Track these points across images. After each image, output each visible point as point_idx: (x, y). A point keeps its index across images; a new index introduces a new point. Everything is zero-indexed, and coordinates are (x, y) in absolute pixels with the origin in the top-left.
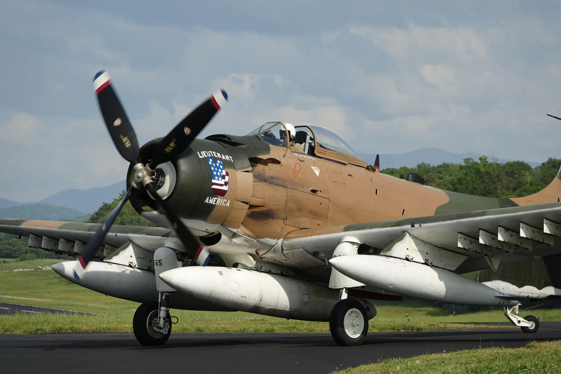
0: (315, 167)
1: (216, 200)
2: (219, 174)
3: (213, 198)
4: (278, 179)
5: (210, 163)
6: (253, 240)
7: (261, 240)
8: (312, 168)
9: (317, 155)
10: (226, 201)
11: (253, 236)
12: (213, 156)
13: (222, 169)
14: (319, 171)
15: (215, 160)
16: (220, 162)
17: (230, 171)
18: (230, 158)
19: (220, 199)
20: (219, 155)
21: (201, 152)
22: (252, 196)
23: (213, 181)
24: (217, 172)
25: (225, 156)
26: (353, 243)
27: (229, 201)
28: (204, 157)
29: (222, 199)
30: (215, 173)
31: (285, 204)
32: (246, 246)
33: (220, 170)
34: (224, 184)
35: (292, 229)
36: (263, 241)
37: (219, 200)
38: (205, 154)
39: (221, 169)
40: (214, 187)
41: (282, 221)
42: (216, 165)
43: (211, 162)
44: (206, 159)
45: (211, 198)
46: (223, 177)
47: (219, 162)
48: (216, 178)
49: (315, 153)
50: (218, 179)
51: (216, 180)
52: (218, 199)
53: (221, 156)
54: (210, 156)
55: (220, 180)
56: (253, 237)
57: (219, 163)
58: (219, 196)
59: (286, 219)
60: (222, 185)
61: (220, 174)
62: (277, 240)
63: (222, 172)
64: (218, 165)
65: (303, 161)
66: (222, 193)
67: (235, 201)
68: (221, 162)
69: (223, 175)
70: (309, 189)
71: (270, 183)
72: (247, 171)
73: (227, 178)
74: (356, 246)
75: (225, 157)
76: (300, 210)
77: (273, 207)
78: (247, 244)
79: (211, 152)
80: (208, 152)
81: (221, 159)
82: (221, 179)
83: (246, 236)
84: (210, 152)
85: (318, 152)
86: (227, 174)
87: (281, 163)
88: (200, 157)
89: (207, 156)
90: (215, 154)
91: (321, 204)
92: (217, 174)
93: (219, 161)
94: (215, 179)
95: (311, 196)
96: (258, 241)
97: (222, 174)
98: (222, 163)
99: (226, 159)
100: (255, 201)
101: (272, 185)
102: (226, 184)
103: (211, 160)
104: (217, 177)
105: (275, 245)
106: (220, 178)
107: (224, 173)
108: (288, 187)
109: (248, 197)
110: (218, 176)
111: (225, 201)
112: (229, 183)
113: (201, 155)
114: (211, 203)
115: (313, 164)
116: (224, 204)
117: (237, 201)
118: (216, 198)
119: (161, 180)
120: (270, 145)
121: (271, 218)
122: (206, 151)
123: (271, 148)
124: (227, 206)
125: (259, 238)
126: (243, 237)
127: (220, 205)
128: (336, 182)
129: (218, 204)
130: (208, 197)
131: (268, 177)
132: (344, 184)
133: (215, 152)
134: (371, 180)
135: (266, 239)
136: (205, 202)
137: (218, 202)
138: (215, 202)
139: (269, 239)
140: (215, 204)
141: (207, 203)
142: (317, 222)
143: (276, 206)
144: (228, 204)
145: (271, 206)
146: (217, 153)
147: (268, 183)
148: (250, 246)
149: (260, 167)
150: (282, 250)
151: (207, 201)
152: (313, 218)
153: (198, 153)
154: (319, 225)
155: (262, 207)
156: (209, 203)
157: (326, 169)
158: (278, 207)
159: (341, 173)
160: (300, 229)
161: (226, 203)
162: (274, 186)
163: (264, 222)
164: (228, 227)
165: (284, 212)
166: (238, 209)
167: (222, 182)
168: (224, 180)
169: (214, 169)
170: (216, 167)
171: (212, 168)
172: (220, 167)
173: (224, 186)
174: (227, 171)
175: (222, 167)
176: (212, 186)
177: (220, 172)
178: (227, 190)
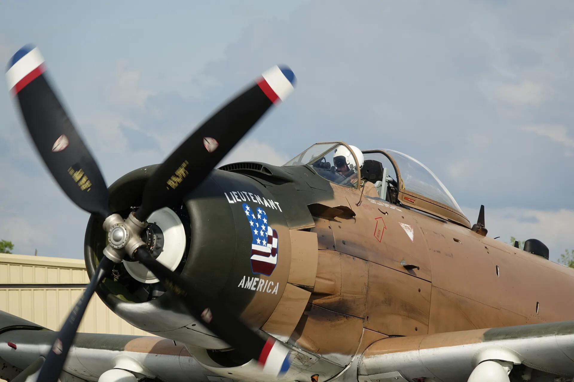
0: (406, 225)
2: (262, 233)
3: (253, 278)
4: (354, 244)
5: (247, 213)
6: (310, 356)
7: (325, 356)
8: (402, 226)
9: (402, 202)
10: (273, 284)
11: (311, 349)
12: (249, 200)
14: (412, 232)
15: (254, 207)
16: (262, 212)
17: (279, 228)
18: (276, 205)
19: (263, 281)
20: (258, 198)
21: (231, 193)
22: (316, 277)
23: (254, 247)
24: (259, 229)
25: (268, 200)
26: (502, 362)
27: (278, 283)
28: (236, 201)
29: (267, 281)
30: (256, 232)
31: (365, 291)
32: (297, 367)
33: (263, 227)
34: (270, 252)
35: (375, 335)
36: (329, 358)
37: (262, 283)
38: (236, 196)
39: (265, 225)
40: (255, 257)
41: (360, 321)
42: (256, 216)
43: (248, 211)
44: (240, 206)
45: (249, 278)
46: (269, 240)
47: (260, 211)
48: (259, 241)
49: (399, 199)
50: (261, 244)
51: (258, 244)
52: (261, 280)
53: (263, 200)
54: (245, 200)
55: (264, 246)
56: (313, 352)
57: (260, 214)
58: (262, 275)
59: (368, 317)
60: (267, 255)
61: (264, 234)
62: (352, 357)
63: (266, 229)
64: (259, 217)
65: (386, 213)
67: (288, 284)
68: (264, 211)
69: (268, 235)
70: (401, 264)
71: (342, 252)
72: (308, 230)
73: (275, 240)
74: (507, 368)
75: (268, 202)
76: (389, 301)
77: (348, 297)
78: (300, 363)
79: (246, 193)
80: (241, 192)
81: (263, 207)
82: (266, 244)
83: (300, 350)
84: (243, 192)
85: (404, 198)
86: (275, 234)
87: (355, 215)
88: (231, 202)
89: (240, 200)
90: (252, 198)
91: (419, 291)
92: (259, 233)
93: (261, 210)
94: (256, 243)
95: (405, 277)
96: (319, 358)
97: (266, 233)
98: (265, 214)
99: (270, 207)
100: (322, 285)
101: (345, 255)
102: (274, 252)
103: (248, 208)
104: (260, 239)
105: (346, 366)
106: (264, 242)
107: (270, 232)
108: (370, 258)
109: (310, 279)
110: (262, 239)
111: (271, 284)
112: (279, 251)
113: (231, 199)
114: (249, 288)
115: (402, 218)
116: (269, 290)
117: (292, 284)
118: (257, 279)
119: (157, 245)
120: (330, 183)
121: (344, 317)
122: (238, 192)
123: (334, 189)
124: (275, 293)
125: (321, 353)
126: (295, 351)
127: (263, 291)
128: (439, 252)
129: (260, 290)
130: (245, 277)
131: (338, 241)
132: (450, 256)
133: (252, 194)
134: (486, 250)
135: (334, 355)
136: (239, 286)
137: (260, 286)
138: (256, 286)
139: (338, 356)
140: (254, 289)
141: (243, 287)
142: (415, 323)
143: (353, 295)
144: (276, 290)
145: (345, 294)
146: (255, 195)
147: (339, 253)
148: (305, 368)
149: (324, 223)
150: (358, 374)
151: (242, 284)
152: (408, 317)
153: (225, 194)
154: (416, 330)
155: (330, 297)
156: (245, 288)
157: (421, 228)
158: (356, 297)
159: (443, 236)
160: (389, 336)
161: (272, 288)
162: (348, 257)
163: (333, 323)
164: (271, 333)
165: (365, 305)
166: (290, 299)
167: (267, 249)
168: (271, 245)
169: (255, 224)
170: (257, 220)
171: (252, 223)
172: (263, 221)
173: (271, 255)
174: (274, 228)
175: (267, 221)
176: (252, 255)
177: (263, 231)
178: (276, 263)
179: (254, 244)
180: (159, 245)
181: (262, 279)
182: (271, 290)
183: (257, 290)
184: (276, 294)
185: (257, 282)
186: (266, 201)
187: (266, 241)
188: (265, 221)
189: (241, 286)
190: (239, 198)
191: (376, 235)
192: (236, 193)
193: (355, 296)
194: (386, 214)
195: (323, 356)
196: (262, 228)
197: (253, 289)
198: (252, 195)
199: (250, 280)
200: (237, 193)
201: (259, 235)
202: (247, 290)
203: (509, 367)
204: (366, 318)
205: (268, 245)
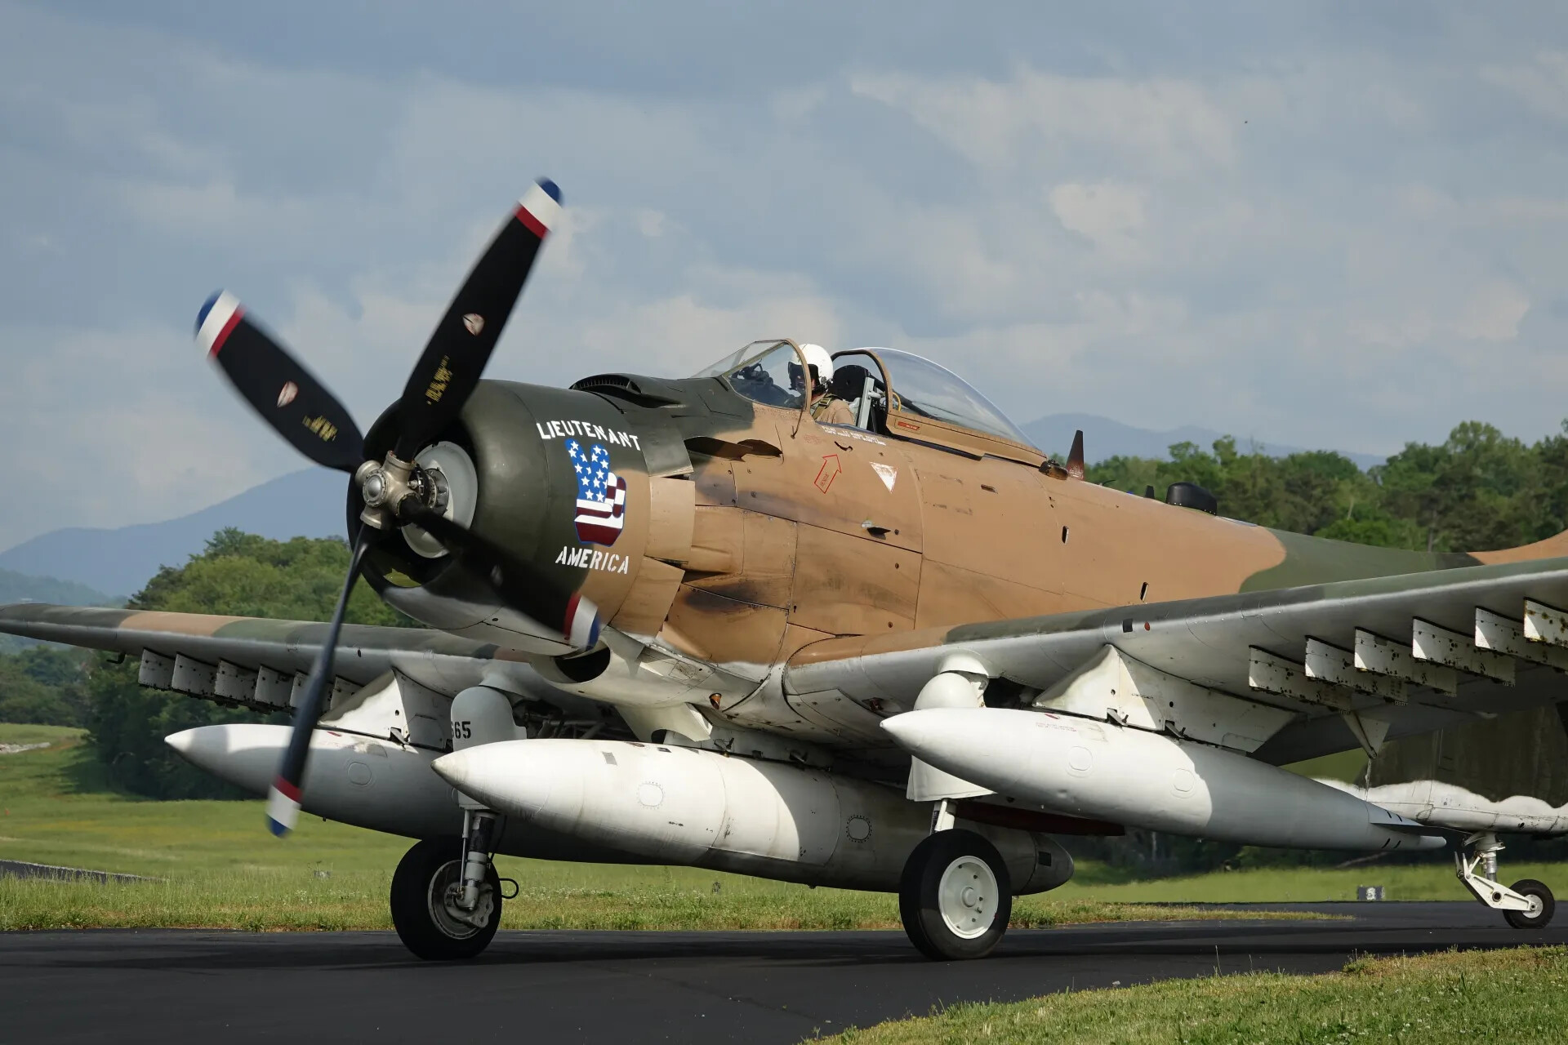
0: (884, 466)
1: (588, 555)
2: (596, 483)
3: (581, 550)
4: (773, 497)
5: (573, 453)
6: (698, 666)
7: (724, 666)
9: (894, 431)
10: (617, 558)
11: (697, 654)
12: (581, 433)
13: (606, 472)
14: (894, 475)
15: (586, 444)
16: (602, 451)
17: (629, 475)
18: (631, 440)
19: (600, 554)
20: (600, 431)
21: (548, 424)
22: (692, 546)
23: (581, 503)
24: (591, 477)
25: (619, 433)
26: (970, 676)
27: (627, 558)
28: (554, 436)
29: (607, 554)
30: (585, 481)
31: (789, 567)
32: (680, 683)
33: (600, 474)
34: (611, 510)
35: (810, 635)
36: (730, 669)
37: (598, 556)
38: (557, 429)
39: (604, 470)
40: (582, 519)
41: (783, 613)
42: (589, 457)
43: (575, 450)
44: (562, 443)
45: (573, 549)
46: (610, 493)
47: (597, 450)
48: (589, 494)
49: (888, 426)
50: (595, 498)
51: (589, 499)
52: (596, 552)
53: (607, 433)
54: (573, 433)
55: (600, 501)
56: (701, 659)
57: (597, 455)
58: (596, 545)
59: (795, 608)
60: (605, 515)
61: (601, 484)
62: (770, 667)
63: (606, 477)
64: (594, 458)
65: (850, 447)
66: (607, 537)
67: (645, 559)
68: (604, 450)
69: (608, 486)
70: (863, 526)
71: (749, 509)
72: (681, 477)
73: (620, 493)
74: (979, 684)
75: (618, 436)
76: (836, 583)
77: (758, 577)
78: (682, 677)
79: (577, 423)
80: (568, 423)
81: (604, 444)
82: (604, 499)
83: (680, 657)
84: (573, 422)
85: (897, 423)
86: (621, 484)
87: (781, 453)
88: (544, 437)
89: (563, 434)
90: (588, 430)
91: (897, 566)
92: (591, 483)
93: (599, 447)
94: (585, 497)
95: (869, 546)
96: (713, 669)
97: (605, 483)
98: (606, 454)
99: (618, 442)
100: (703, 559)
101: (754, 514)
102: (618, 510)
103: (575, 445)
104: (591, 492)
105: (762, 681)
106: (600, 496)
107: (612, 480)
108: (801, 519)
109: (682, 548)
110: (595, 491)
111: (615, 559)
112: (627, 509)
113: (547, 432)
114: (576, 565)
115: (880, 455)
116: (612, 567)
117: (652, 558)
118: (590, 552)
119: (437, 501)
120: (754, 404)
121: (750, 606)
122: (563, 422)
123: (756, 413)
124: (623, 571)
125: (715, 662)
126: (671, 658)
127: (602, 569)
128: (945, 507)
129: (597, 568)
130: (565, 548)
131: (742, 493)
132: (966, 513)
133: (589, 424)
134: (1050, 503)
135: (737, 663)
136: (557, 562)
137: (595, 561)
138: (588, 562)
139: (746, 665)
140: (585, 566)
141: (564, 563)
142: (887, 616)
143: (765, 574)
144: (624, 567)
145: (749, 573)
146: (594, 426)
147: (741, 510)
148: (694, 684)
149: (719, 466)
150: (785, 694)
151: (562, 558)
152: (875, 607)
153: (538, 425)
154: (890, 625)
155: (724, 577)
156: (568, 564)
157: (915, 470)
158: (771, 577)
159: (960, 481)
160: (836, 635)
161: (617, 564)
162: (758, 517)
163: (731, 616)
164: (627, 632)
165: (789, 589)
166: (649, 581)
167: (607, 506)
168: (613, 500)
169: (584, 470)
170: (590, 463)
171: (579, 468)
172: (601, 465)
173: (612, 516)
174: (620, 476)
175: (608, 466)
176: (577, 516)
177: (599, 479)
178: (621, 528)
179: (581, 498)
180: (441, 501)
181: (598, 551)
182: (615, 567)
183: (591, 567)
184: (626, 573)
185: (590, 557)
186: (614, 435)
187: (602, 494)
188: (605, 464)
189: (561, 562)
190: (562, 430)
191: (818, 483)
192: (559, 423)
193: (769, 575)
194: (849, 450)
195: (719, 665)
196: (597, 476)
197: (583, 565)
198: (588, 426)
199: (577, 553)
200: (561, 424)
201: (591, 486)
202: (572, 567)
203: (982, 682)
204: (792, 607)
205: (607, 500)
